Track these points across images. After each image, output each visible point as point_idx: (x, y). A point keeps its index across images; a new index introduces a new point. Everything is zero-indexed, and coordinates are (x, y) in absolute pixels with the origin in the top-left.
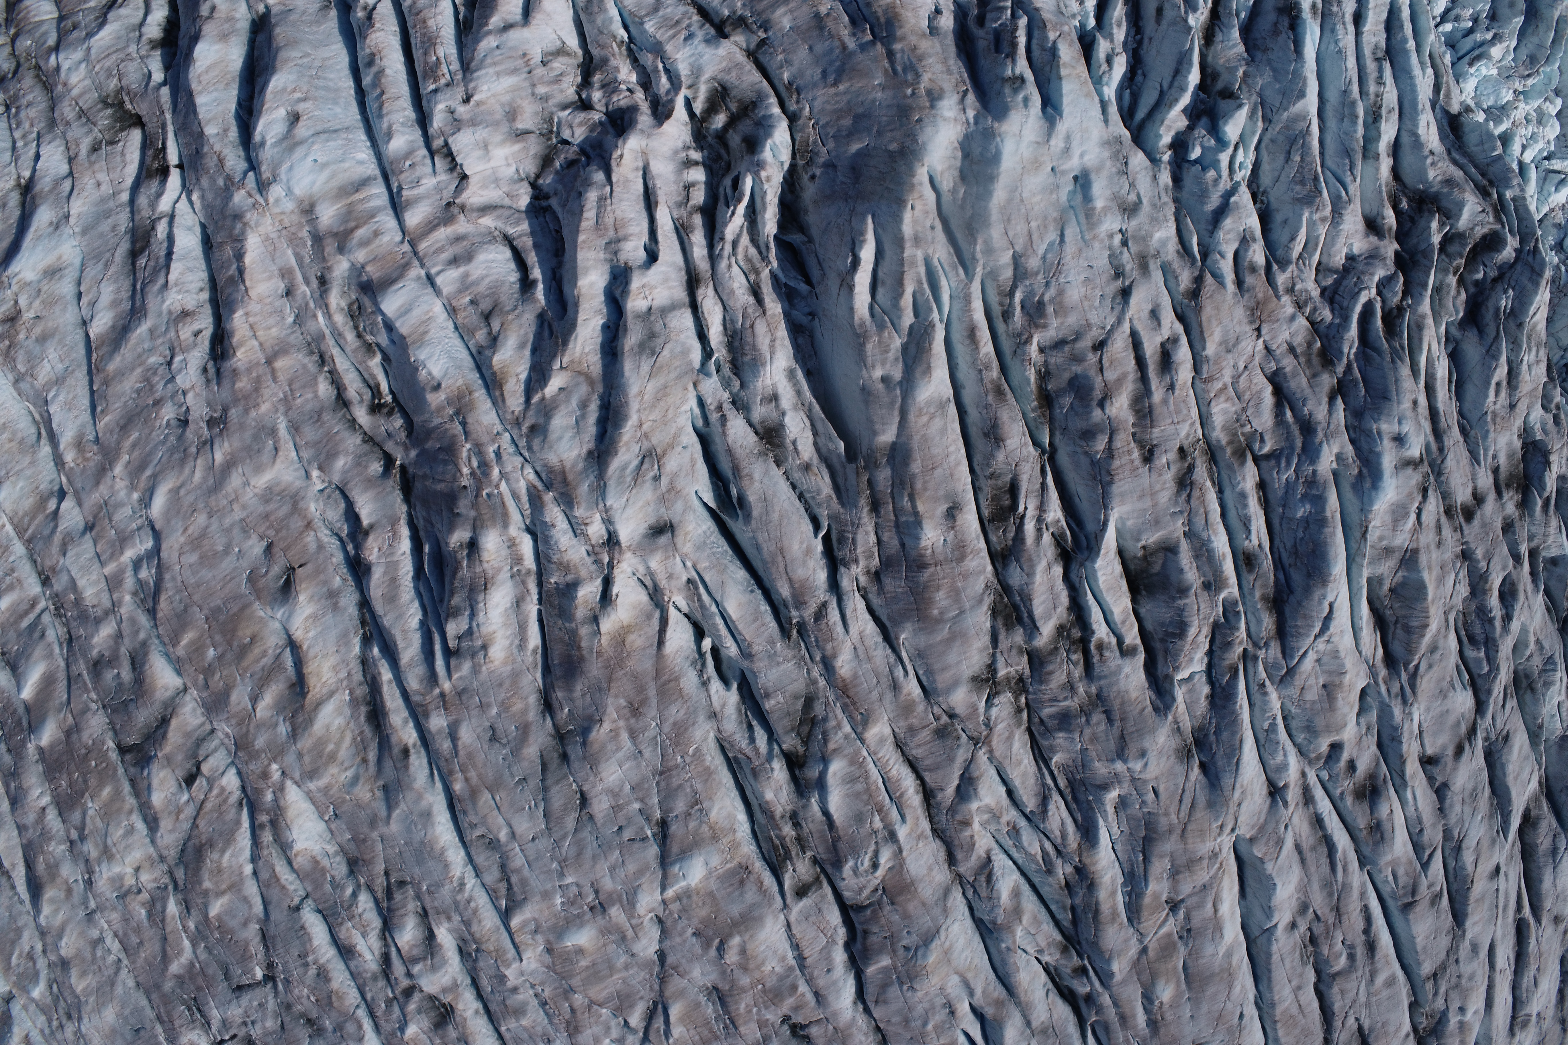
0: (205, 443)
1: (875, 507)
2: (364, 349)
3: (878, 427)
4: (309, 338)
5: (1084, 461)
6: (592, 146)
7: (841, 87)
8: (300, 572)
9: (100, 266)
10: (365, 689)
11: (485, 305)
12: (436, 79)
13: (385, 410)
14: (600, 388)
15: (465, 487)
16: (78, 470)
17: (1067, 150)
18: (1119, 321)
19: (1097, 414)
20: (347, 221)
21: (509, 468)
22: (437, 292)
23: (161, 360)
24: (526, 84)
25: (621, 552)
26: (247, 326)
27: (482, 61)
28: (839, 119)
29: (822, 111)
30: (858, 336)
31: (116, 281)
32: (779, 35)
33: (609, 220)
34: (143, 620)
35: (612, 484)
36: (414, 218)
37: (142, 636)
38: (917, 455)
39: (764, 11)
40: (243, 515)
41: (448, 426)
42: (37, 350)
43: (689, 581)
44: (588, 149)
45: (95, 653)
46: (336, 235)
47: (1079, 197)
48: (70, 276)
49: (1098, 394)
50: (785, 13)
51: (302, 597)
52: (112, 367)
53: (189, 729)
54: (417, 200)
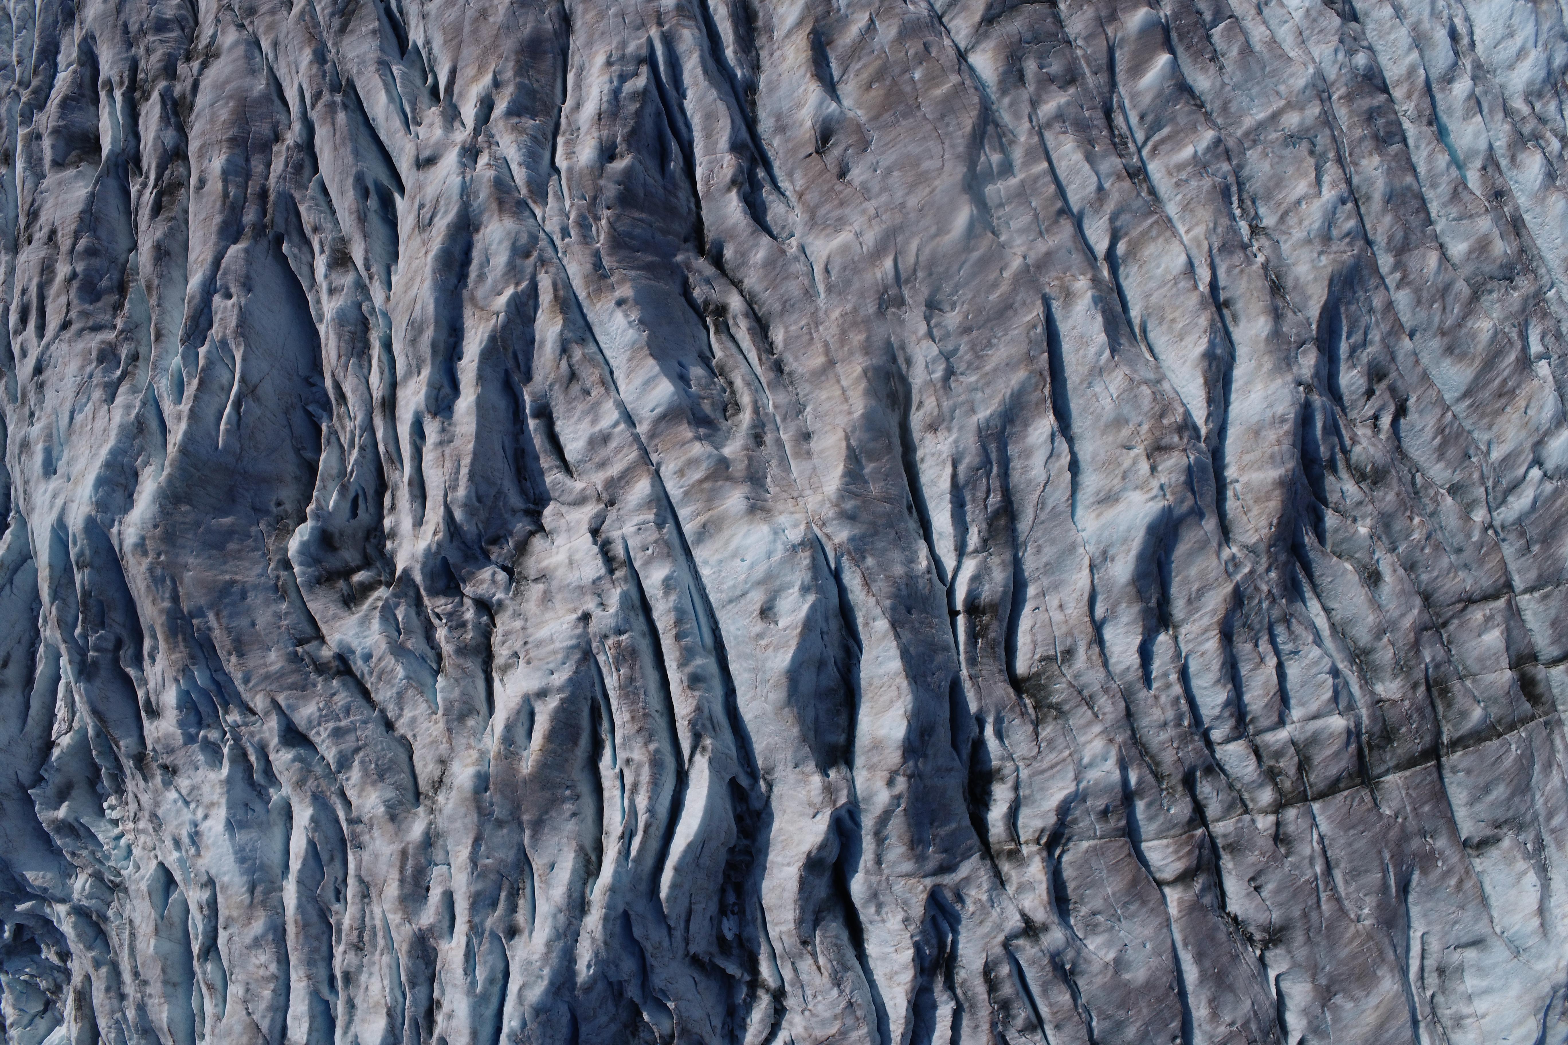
0: (907, 281)
1: (263, 194)
2: (727, 369)
3: (242, 255)
4: (790, 388)
5: (103, 234)
6: (476, 559)
7: (227, 577)
8: (811, 149)
9: (1050, 503)
10: (758, 44)
11: (575, 388)
12: (619, 643)
13: (711, 307)
14: (465, 293)
15: (609, 208)
16: (1074, 270)
17: (54, 497)
18: (48, 346)
19: (80, 268)
20: (712, 490)
21: (556, 220)
22: (620, 405)
23: (962, 378)
24: (530, 630)
25: (465, 142)
26: (851, 401)
27: (567, 658)
28: (239, 551)
29: (255, 563)
30: (243, 335)
31: (1029, 482)
32: (281, 645)
33: (448, 464)
34: (1006, 117)
35: (455, 197)
36: (642, 487)
37: (1006, 101)
38: (214, 228)
39: (293, 672)
40: (866, 204)
41: (615, 265)
42: (1126, 410)
43: (420, 124)
44: (481, 557)
45: (1072, 90)
46: (728, 478)
47: (55, 454)
48: (1086, 495)
49: (75, 284)
50: (271, 664)
51: (809, 123)
52: (1021, 375)
53: (963, 14)
54: (639, 508)
